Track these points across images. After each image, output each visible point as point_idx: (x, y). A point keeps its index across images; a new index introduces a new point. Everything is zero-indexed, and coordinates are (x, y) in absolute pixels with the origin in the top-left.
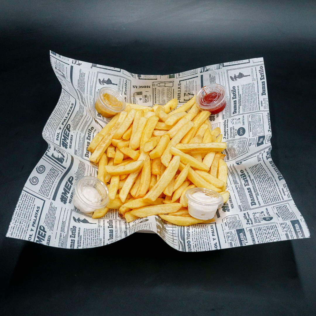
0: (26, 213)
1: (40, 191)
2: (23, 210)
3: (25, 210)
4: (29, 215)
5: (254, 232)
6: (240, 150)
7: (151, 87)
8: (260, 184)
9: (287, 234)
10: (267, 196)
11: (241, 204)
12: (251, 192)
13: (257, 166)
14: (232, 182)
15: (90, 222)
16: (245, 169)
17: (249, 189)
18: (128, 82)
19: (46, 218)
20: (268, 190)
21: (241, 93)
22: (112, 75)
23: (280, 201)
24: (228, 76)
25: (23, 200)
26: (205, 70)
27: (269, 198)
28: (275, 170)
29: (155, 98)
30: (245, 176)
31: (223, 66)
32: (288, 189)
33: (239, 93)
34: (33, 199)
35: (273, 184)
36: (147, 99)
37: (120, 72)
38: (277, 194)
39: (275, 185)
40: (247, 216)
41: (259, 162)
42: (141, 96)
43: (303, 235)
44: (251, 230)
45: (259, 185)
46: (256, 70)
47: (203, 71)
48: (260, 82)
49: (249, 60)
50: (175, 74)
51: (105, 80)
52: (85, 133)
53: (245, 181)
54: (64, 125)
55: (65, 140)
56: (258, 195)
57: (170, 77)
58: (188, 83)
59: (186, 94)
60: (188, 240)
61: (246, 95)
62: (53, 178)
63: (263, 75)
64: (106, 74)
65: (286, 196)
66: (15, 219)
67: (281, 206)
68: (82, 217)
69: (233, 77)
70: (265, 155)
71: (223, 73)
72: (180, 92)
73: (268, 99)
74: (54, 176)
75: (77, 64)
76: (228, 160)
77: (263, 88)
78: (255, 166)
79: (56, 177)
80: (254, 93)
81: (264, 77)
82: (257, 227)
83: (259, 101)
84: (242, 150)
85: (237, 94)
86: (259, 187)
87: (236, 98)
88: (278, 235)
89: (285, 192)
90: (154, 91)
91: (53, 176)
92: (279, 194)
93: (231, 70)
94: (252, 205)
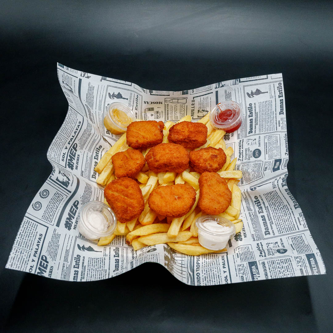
0: (28, 242)
1: (44, 217)
2: (25, 238)
3: (27, 238)
4: (31, 244)
5: (267, 265)
6: (255, 175)
7: (163, 103)
8: (275, 212)
9: (302, 269)
10: (281, 226)
11: (254, 233)
12: (265, 220)
13: (272, 193)
14: (245, 208)
15: (95, 250)
16: (260, 196)
17: (263, 217)
18: (140, 97)
19: (49, 247)
20: (283, 218)
21: (257, 110)
22: (123, 89)
23: (295, 231)
24: (244, 92)
25: (25, 228)
26: (221, 85)
27: (283, 227)
28: (291, 198)
29: (168, 114)
30: (259, 202)
31: (240, 82)
32: (304, 219)
33: (255, 110)
34: (36, 226)
35: (289, 213)
36: (158, 115)
37: (131, 86)
38: (292, 223)
39: (290, 214)
40: (260, 246)
41: (274, 189)
42: (152, 112)
43: (319, 271)
44: (264, 264)
45: (273, 213)
46: (274, 87)
47: (218, 87)
48: (278, 100)
49: (267, 76)
50: (189, 91)
51: (115, 94)
52: (93, 152)
53: (259, 207)
54: (71, 145)
55: (71, 160)
56: (273, 223)
57: (183, 94)
58: (202, 99)
59: (200, 111)
60: (198, 272)
61: (263, 114)
62: (58, 202)
63: (282, 92)
64: (116, 87)
65: (302, 226)
66: (16, 249)
67: (296, 236)
68: (87, 245)
69: (250, 94)
70: (281, 181)
71: (239, 89)
72: (193, 109)
73: (285, 119)
74: (59, 200)
75: (86, 77)
76: (242, 185)
77: (281, 106)
78: (269, 193)
79: (60, 201)
80: (271, 111)
81: (282, 95)
82: (270, 260)
83: (276, 120)
84: (257, 175)
85: (253, 112)
86: (274, 215)
87: (252, 116)
88: (292, 270)
89: (301, 221)
90: (166, 107)
91: (57, 200)
92: (295, 223)
93: (248, 86)
94: (266, 234)
